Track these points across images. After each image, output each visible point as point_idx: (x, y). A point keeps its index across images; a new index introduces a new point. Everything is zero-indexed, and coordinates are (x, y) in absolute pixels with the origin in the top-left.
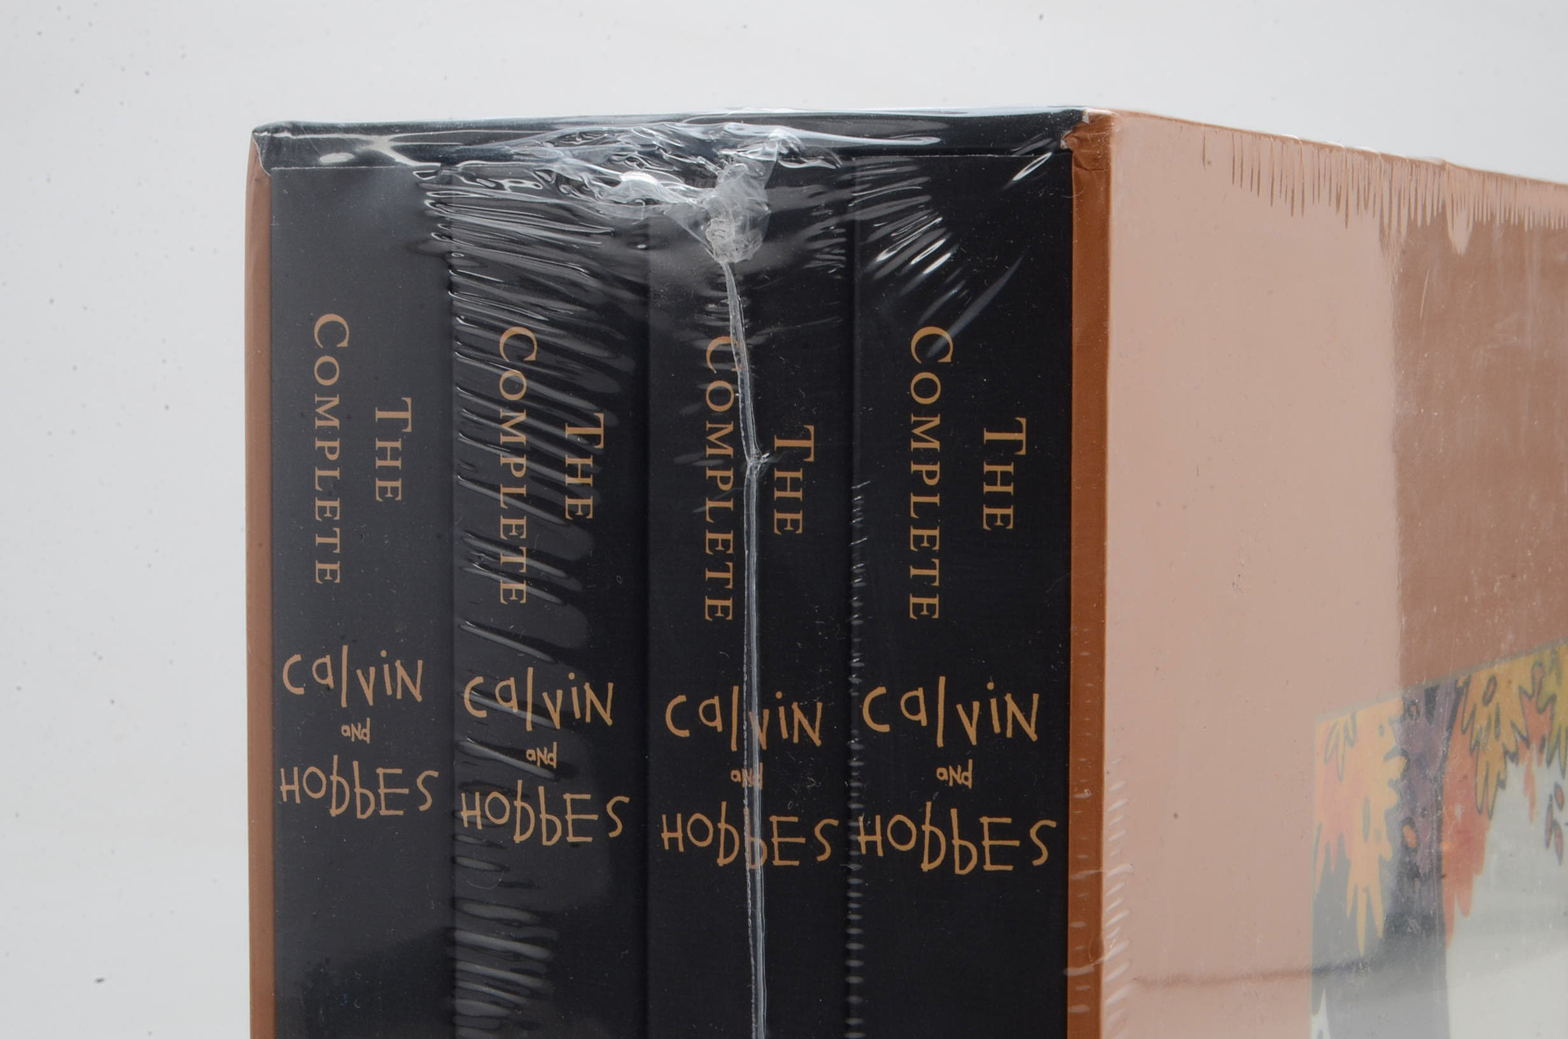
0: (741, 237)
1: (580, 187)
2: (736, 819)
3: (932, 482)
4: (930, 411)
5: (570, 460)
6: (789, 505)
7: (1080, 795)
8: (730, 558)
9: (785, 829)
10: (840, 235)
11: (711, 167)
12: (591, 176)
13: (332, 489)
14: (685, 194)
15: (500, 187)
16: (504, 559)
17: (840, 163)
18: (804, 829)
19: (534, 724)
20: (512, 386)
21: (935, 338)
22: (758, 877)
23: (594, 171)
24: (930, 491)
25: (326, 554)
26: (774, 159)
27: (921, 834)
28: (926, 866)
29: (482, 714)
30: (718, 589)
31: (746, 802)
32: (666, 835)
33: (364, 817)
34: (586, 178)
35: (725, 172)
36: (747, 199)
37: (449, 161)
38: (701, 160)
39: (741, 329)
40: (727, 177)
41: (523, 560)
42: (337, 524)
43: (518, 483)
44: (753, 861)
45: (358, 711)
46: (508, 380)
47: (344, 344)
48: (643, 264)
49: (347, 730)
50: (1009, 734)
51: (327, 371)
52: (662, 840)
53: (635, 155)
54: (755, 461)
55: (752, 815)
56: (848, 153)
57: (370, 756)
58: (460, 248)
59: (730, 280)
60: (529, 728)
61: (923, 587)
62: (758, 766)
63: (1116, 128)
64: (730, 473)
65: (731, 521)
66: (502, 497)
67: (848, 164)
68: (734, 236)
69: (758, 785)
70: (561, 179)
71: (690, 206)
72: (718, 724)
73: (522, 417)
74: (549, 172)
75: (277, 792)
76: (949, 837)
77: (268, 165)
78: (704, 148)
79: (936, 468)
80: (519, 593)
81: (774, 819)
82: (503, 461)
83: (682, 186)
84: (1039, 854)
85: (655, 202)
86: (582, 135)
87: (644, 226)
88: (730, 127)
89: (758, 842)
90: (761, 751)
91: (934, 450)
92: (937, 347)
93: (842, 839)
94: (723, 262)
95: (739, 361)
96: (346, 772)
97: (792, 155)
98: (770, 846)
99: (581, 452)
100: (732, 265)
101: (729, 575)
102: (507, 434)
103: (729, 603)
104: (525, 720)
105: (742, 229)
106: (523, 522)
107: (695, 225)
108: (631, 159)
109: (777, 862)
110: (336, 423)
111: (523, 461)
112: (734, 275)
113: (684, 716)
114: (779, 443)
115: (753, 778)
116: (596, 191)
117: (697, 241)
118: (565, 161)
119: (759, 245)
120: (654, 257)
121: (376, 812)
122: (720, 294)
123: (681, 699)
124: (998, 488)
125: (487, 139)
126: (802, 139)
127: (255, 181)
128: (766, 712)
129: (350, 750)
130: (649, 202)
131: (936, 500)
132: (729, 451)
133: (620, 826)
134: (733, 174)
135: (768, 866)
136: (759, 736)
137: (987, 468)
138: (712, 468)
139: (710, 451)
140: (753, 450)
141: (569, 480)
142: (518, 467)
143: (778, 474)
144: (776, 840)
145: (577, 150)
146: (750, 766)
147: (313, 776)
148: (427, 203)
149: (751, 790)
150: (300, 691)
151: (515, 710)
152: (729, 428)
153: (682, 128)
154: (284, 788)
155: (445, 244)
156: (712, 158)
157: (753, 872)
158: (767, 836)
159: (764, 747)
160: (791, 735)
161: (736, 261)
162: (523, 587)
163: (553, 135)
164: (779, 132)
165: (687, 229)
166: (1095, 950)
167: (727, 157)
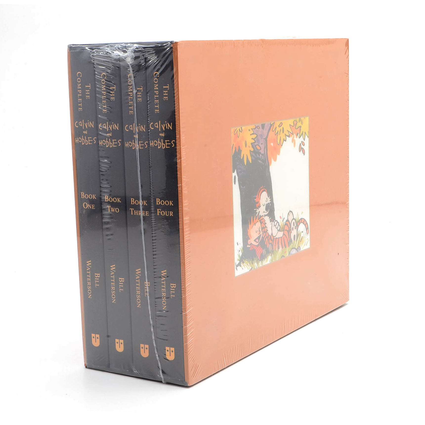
0: (131, 60)
1: (110, 53)
2: (134, 142)
3: (157, 94)
4: (156, 84)
5: (111, 92)
6: (139, 98)
7: (177, 136)
8: (132, 105)
9: (141, 143)
10: (144, 59)
11: (127, 50)
12: (111, 52)
13: (80, 97)
14: (123, 54)
15: (99, 53)
16: (103, 107)
17: (143, 49)
18: (143, 143)
19: (108, 130)
20: (103, 82)
21: (156, 73)
22: (138, 150)
23: (111, 51)
24: (157, 95)
25: (80, 107)
26: (134, 49)
27: (158, 143)
28: (159, 148)
29: (101, 129)
30: (131, 110)
31: (136, 140)
32: (126, 145)
33: (87, 144)
34: (110, 52)
35: (128, 51)
36: (131, 55)
37: (93, 49)
38: (125, 49)
39: (132, 73)
40: (129, 52)
41: (106, 107)
42: (81, 102)
43: (104, 96)
44: (137, 148)
45: (85, 129)
46: (103, 81)
47: (81, 76)
48: (120, 64)
49: (84, 132)
50: (168, 129)
51: (79, 80)
52: (126, 146)
53: (117, 48)
54: (135, 92)
55: (137, 142)
56: (144, 48)
57: (87, 136)
58: (95, 62)
59: (130, 66)
60: (108, 131)
61: (157, 108)
62: (137, 134)
63: (178, 44)
64: (132, 93)
65: (132, 100)
66: (102, 98)
67: (144, 49)
68: (130, 60)
69: (137, 137)
70: (107, 52)
71: (124, 56)
72: (132, 129)
73: (105, 86)
74: (106, 51)
75: (75, 141)
76: (161, 143)
77: (70, 51)
78: (125, 47)
79: (158, 92)
80: (105, 111)
81: (140, 142)
82: (102, 93)
83: (123, 53)
84: (173, 145)
85: (120, 55)
86: (110, 46)
87: (118, 59)
88: (129, 44)
89: (138, 145)
90: (137, 133)
91: (157, 89)
92: (157, 75)
93: (148, 144)
94: (129, 64)
95: (132, 77)
96: (84, 138)
97: (137, 48)
98: (139, 146)
99: (112, 91)
100: (130, 64)
101: (132, 108)
102: (103, 89)
103: (132, 112)
104: (107, 129)
105: (131, 59)
106: (105, 101)
107: (125, 58)
108: (116, 49)
109: (140, 148)
110: (80, 88)
111: (105, 92)
112: (131, 65)
113: (128, 128)
114: (138, 89)
115: (136, 136)
116: (112, 54)
117: (125, 61)
118: (108, 50)
119: (134, 61)
120: (121, 63)
121: (88, 144)
122: (129, 68)
123: (127, 126)
124: (166, 94)
125: (99, 46)
126: (138, 46)
127: (68, 53)
128: (138, 127)
129: (85, 135)
130: (119, 55)
131: (158, 96)
132: (132, 90)
133: (120, 144)
134: (129, 51)
135: (139, 148)
136: (137, 130)
137: (164, 92)
138: (130, 93)
139: (129, 90)
140: (135, 90)
141: (111, 95)
142: (104, 93)
143: (138, 93)
144: (140, 145)
145: (110, 48)
146: (136, 135)
147: (80, 139)
148: (91, 56)
149: (136, 138)
150: (77, 127)
151: (106, 128)
152: (131, 87)
153: (122, 45)
154: (76, 141)
155: (93, 62)
156: (126, 49)
157: (137, 150)
158: (139, 144)
159: (138, 132)
160: (141, 130)
161: (131, 63)
162: (106, 110)
163: (107, 46)
164: (136, 45)
165: (124, 59)
166: (180, 158)
167: (128, 49)
